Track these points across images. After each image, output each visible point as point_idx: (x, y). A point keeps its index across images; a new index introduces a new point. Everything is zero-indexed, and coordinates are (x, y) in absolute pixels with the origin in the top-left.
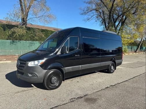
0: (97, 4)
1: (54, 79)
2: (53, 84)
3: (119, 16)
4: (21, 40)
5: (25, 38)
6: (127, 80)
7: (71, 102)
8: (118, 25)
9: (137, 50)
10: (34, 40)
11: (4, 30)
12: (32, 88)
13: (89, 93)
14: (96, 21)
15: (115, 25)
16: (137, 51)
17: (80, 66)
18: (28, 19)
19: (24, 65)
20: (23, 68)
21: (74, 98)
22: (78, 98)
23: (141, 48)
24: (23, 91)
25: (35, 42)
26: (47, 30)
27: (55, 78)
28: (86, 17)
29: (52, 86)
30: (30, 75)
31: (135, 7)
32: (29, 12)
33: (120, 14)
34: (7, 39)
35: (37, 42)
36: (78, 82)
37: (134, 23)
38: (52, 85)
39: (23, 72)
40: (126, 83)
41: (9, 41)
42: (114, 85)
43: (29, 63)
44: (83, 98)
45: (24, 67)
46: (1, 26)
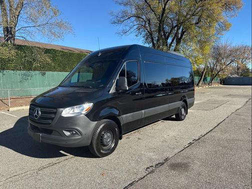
0: (138, 8)
1: (107, 137)
2: (106, 146)
3: (173, 28)
4: (4, 69)
5: (13, 65)
6: (211, 129)
7: (150, 173)
8: (171, 43)
9: (199, 82)
10: (30, 69)
12: (65, 157)
13: (169, 154)
14: (137, 36)
15: (167, 42)
16: (200, 85)
17: (143, 111)
18: (17, 29)
19: (53, 116)
20: (50, 121)
21: (151, 167)
22: (157, 165)
23: (205, 79)
24: (51, 165)
25: (32, 72)
26: (54, 50)
27: (109, 134)
28: (121, 27)
29: (106, 150)
30: (67, 134)
31: (197, 13)
32: (20, 15)
33: (174, 25)
35: (37, 72)
36: (139, 139)
37: (196, 39)
38: (104, 148)
39: (51, 128)
40: (212, 134)
42: (197, 138)
43: (62, 111)
44: (165, 164)
45: (52, 119)
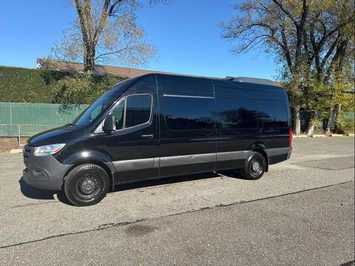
5: (91, 98)
8: (325, 59)
11: (48, 83)
14: (266, 51)
17: (156, 159)
18: (95, 57)
21: (110, 224)
22: (121, 223)
24: (29, 205)
27: (89, 182)
28: (236, 43)
30: (36, 173)
34: (54, 103)
38: (83, 196)
41: (57, 105)
43: (35, 150)
44: (130, 224)
46: (41, 75)
